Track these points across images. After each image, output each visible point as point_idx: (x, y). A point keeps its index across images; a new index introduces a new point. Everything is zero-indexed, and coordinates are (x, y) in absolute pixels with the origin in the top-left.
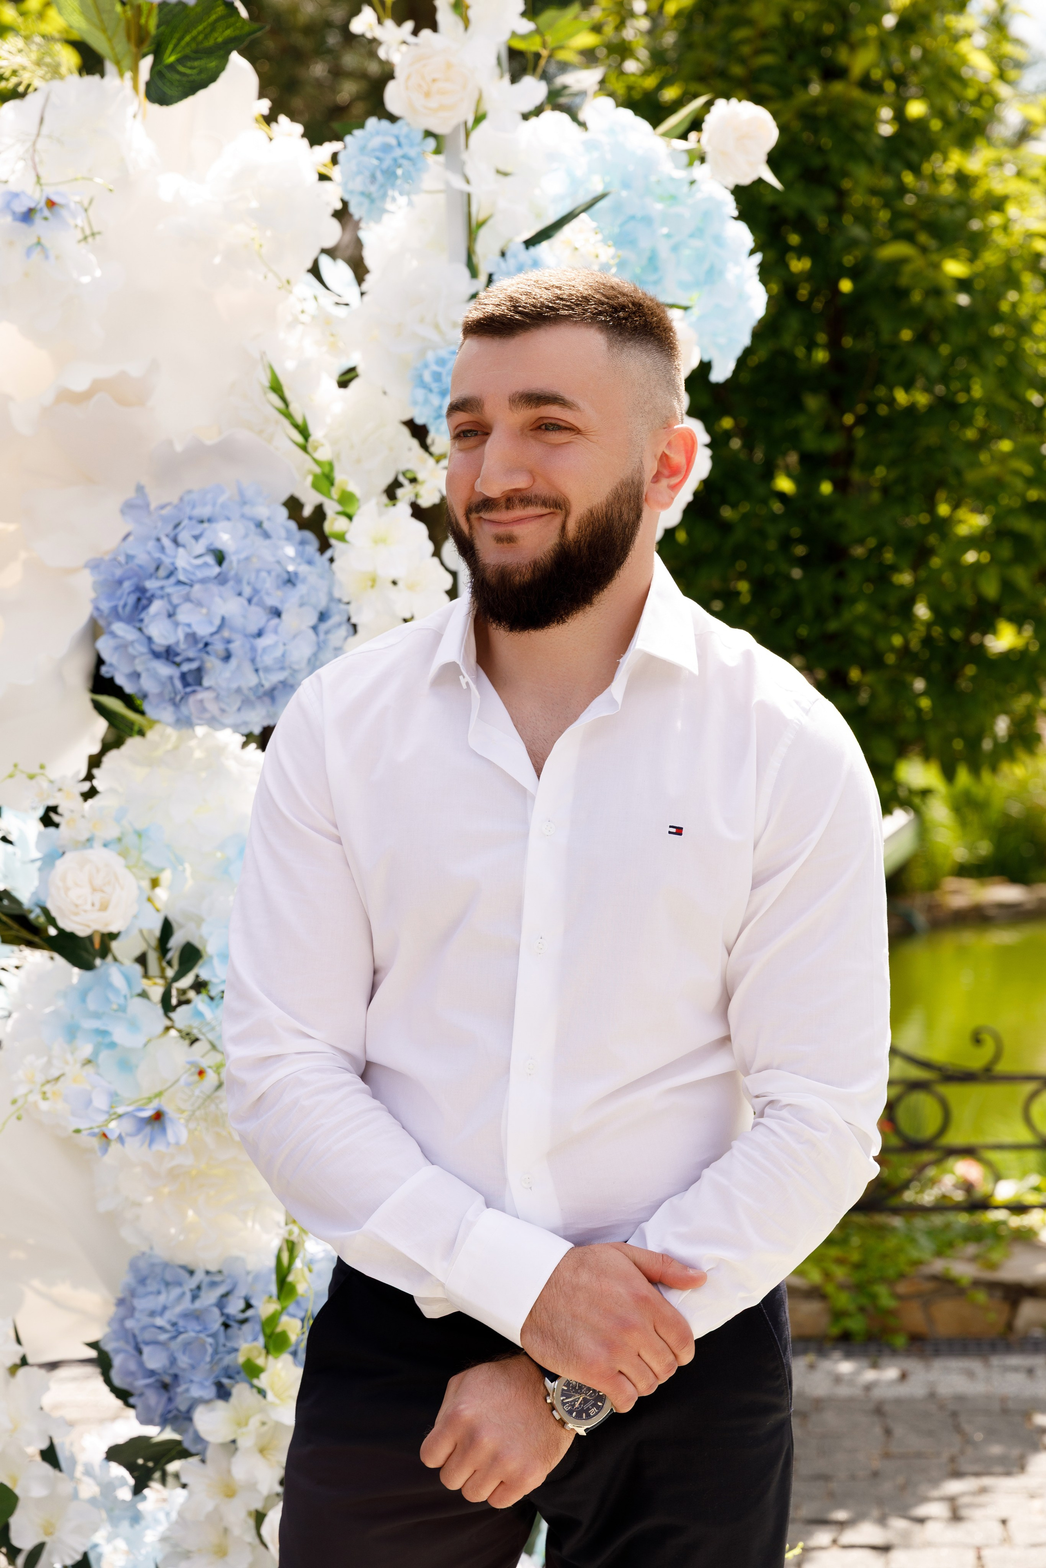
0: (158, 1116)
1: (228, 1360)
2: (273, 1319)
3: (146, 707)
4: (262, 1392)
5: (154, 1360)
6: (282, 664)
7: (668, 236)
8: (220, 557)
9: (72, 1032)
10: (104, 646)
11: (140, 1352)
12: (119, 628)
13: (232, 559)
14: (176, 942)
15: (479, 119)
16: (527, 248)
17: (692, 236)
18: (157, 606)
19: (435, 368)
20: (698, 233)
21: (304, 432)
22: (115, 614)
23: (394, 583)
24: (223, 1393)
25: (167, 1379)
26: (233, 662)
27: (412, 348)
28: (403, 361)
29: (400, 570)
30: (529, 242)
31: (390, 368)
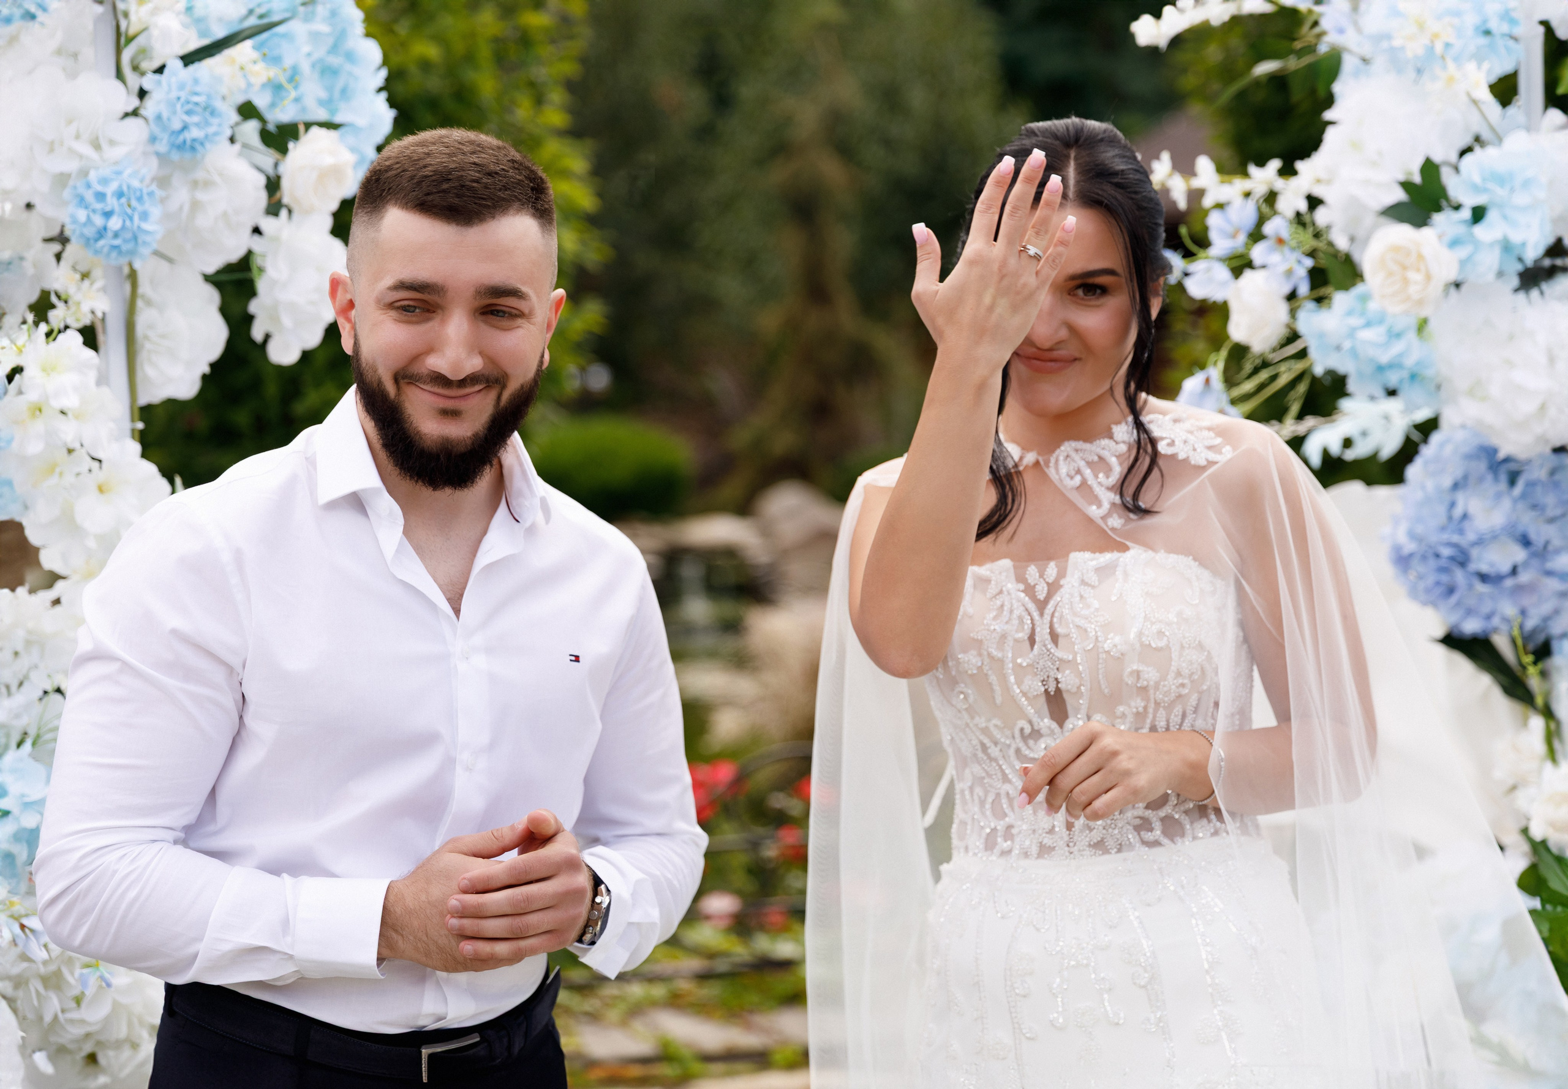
7: (309, 55)
16: (186, 65)
17: (329, 52)
19: (99, 188)
20: (334, 49)
23: (63, 412)
27: (71, 166)
28: (62, 180)
29: (70, 402)
30: (189, 59)
31: (44, 186)
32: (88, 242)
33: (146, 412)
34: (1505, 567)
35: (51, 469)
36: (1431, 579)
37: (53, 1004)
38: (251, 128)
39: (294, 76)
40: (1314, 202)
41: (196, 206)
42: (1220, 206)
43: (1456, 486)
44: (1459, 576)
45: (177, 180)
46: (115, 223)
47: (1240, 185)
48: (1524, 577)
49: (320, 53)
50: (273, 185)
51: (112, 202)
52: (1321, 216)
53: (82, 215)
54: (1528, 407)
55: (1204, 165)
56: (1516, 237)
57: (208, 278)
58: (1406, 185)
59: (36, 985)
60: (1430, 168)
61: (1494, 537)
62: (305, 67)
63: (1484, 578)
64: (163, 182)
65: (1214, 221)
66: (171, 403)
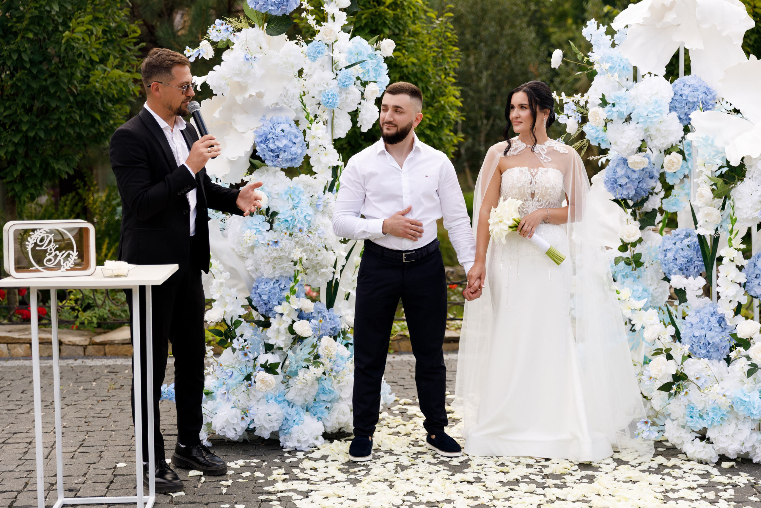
0: (277, 242)
1: (281, 297)
2: (293, 287)
3: (266, 162)
4: (289, 302)
5: (265, 297)
6: (296, 154)
7: (372, 67)
8: (283, 131)
9: (250, 228)
10: (257, 148)
11: (260, 296)
12: (262, 145)
13: (286, 131)
14: (271, 212)
15: (335, 42)
18: (271, 141)
19: (328, 94)
20: (377, 66)
21: (305, 106)
22: (261, 142)
23: (318, 138)
24: (280, 304)
25: (266, 302)
26: (286, 153)
27: (322, 89)
28: (320, 92)
29: (320, 135)
30: (346, 68)
31: (317, 93)
32: (325, 104)
33: (335, 140)
34: (624, 183)
35: (316, 150)
36: (610, 185)
37: (312, 256)
38: (359, 81)
39: (368, 71)
40: (587, 102)
41: (347, 98)
42: (566, 103)
43: (617, 166)
44: (615, 185)
45: (343, 92)
46: (330, 101)
47: (572, 98)
48: (628, 185)
49: (374, 66)
50: (362, 94)
51: (330, 96)
52: (588, 105)
53: (324, 99)
54: (624, 147)
55: (563, 94)
56: (622, 110)
57: (349, 113)
58: (600, 99)
59: (309, 251)
60: (603, 95)
61: (622, 177)
62: (371, 69)
63: (621, 186)
64: (340, 93)
65: (565, 106)
66: (340, 139)
